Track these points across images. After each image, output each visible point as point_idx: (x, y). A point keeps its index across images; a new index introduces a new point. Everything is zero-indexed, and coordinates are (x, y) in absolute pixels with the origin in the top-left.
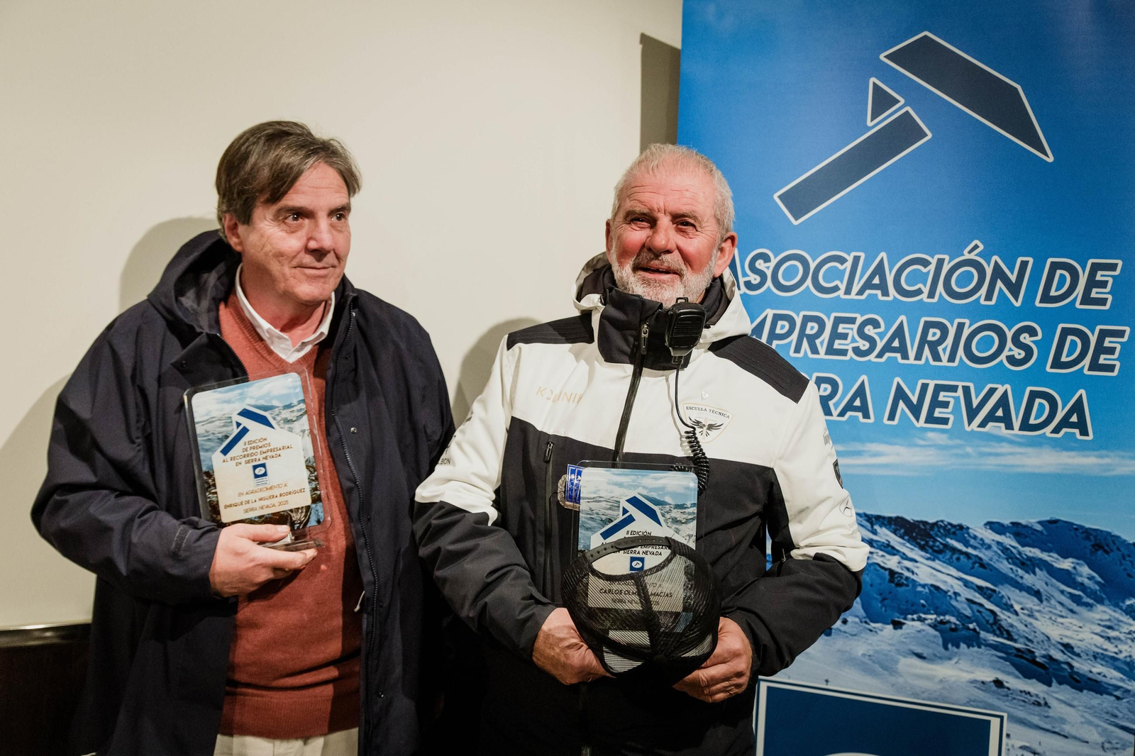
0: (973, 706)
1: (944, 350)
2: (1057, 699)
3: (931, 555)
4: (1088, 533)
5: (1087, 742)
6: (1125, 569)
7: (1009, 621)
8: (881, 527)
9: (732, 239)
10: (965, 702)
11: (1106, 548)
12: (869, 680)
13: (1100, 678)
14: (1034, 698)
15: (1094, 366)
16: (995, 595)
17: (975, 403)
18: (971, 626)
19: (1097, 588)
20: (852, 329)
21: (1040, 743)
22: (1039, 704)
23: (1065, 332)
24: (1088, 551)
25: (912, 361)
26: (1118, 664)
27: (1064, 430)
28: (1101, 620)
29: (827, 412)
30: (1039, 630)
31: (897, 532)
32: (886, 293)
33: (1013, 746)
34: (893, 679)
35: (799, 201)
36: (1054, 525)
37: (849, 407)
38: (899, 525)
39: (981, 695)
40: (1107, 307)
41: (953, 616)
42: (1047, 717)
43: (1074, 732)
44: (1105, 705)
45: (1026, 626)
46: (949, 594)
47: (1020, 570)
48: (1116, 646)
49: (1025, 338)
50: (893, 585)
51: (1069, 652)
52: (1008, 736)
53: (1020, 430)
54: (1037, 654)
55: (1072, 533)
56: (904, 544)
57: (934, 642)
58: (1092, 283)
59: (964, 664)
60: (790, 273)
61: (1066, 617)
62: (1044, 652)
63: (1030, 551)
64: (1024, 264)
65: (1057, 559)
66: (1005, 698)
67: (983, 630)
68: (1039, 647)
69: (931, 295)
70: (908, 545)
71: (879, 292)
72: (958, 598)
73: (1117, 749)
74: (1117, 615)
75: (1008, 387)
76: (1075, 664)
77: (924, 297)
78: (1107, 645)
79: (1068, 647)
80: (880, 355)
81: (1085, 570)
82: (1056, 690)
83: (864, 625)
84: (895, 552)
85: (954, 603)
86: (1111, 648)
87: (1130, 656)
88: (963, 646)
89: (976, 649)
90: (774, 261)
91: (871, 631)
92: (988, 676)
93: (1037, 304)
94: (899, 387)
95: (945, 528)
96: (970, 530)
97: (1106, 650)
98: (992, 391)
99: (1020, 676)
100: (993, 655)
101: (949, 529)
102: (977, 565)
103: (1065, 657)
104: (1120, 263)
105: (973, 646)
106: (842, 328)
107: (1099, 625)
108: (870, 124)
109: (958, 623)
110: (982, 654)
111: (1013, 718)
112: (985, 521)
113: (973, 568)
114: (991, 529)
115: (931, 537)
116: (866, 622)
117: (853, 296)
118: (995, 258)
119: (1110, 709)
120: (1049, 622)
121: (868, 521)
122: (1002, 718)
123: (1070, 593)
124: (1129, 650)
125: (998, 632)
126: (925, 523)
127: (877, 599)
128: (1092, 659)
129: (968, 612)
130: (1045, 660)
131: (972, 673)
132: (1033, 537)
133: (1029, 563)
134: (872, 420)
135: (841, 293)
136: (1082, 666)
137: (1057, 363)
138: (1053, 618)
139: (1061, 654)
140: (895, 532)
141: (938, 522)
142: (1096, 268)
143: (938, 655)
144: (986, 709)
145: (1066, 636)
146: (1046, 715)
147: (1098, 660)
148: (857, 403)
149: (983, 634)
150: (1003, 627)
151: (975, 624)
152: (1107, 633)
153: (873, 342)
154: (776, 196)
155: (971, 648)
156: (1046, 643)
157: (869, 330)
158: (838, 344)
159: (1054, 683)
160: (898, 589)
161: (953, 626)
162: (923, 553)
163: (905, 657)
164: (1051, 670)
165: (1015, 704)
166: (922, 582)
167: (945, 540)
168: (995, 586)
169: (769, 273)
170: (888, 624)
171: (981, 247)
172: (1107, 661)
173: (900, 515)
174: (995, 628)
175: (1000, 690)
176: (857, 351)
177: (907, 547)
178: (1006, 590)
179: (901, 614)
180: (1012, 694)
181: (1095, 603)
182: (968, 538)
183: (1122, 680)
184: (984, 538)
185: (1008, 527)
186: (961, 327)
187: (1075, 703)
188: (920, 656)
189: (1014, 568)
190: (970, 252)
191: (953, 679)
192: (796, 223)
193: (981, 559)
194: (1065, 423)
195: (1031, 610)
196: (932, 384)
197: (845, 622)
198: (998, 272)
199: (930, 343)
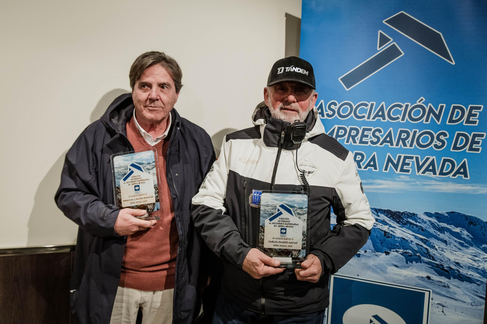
0: (418, 287)
1: (408, 142)
2: (453, 284)
3: (401, 225)
4: (467, 217)
5: (465, 302)
6: (482, 233)
7: (433, 252)
8: (381, 214)
9: (316, 95)
10: (415, 285)
11: (474, 224)
12: (375, 275)
13: (471, 276)
14: (443, 284)
15: (471, 149)
16: (427, 242)
17: (421, 163)
18: (418, 254)
19: (470, 240)
20: (370, 133)
21: (445, 302)
22: (445, 287)
23: (459, 135)
24: (467, 225)
25: (394, 146)
26: (478, 271)
27: (458, 175)
28: (472, 253)
29: (360, 167)
30: (446, 257)
31: (388, 216)
32: (384, 119)
33: (434, 303)
34: (385, 275)
35: (349, 81)
36: (453, 214)
37: (368, 165)
38: (388, 213)
39: (421, 282)
40: (477, 124)
41: (410, 250)
42: (448, 292)
43: (460, 298)
44: (473, 287)
45: (440, 255)
46: (409, 241)
47: (438, 232)
48: (478, 264)
49: (442, 137)
50: (386, 237)
51: (458, 266)
52: (432, 299)
53: (439, 175)
54: (444, 266)
55: (460, 217)
56: (390, 221)
57: (402, 261)
58: (470, 115)
59: (414, 270)
60: (345, 110)
61: (457, 252)
62: (447, 266)
63: (443, 225)
64: (442, 107)
65: (454, 228)
66: (431, 284)
67: (422, 256)
68: (446, 263)
69: (403, 119)
70: (392, 221)
71: (381, 118)
72: (412, 243)
73: (478, 305)
74: (478, 251)
75: (434, 157)
76: (461, 271)
77: (400, 120)
78: (474, 263)
79: (458, 264)
80: (381, 144)
81: (465, 232)
82: (452, 281)
83: (374, 253)
84: (387, 224)
85: (410, 245)
86: (476, 265)
87: (484, 268)
88: (414, 262)
89: (419, 263)
90: (338, 106)
91: (376, 255)
92: (424, 274)
93: (447, 123)
94: (389, 157)
95: (407, 214)
96: (418, 216)
97: (474, 265)
98: (428, 159)
99: (438, 275)
100: (426, 266)
101: (409, 215)
102: (420, 230)
103: (456, 267)
104: (482, 106)
105: (418, 263)
106: (366, 133)
107: (471, 255)
108: (378, 49)
109: (412, 253)
110: (422, 266)
111: (434, 292)
112: (424, 212)
113: (419, 231)
114: (426, 215)
115: (401, 218)
116: (374, 252)
117: (371, 120)
118: (430, 104)
119: (475, 289)
120: (450, 253)
121: (375, 211)
122: (430, 292)
123: (459, 242)
124: (483, 265)
125: (429, 257)
126: (399, 212)
127: (378, 242)
128: (468, 269)
129: (416, 249)
130: (448, 269)
131: (418, 273)
132: (444, 219)
133: (442, 229)
134: (378, 170)
135: (366, 119)
136: (463, 271)
137: (455, 148)
138: (452, 252)
139: (455, 266)
140: (387, 216)
141: (404, 212)
142: (472, 108)
143: (404, 266)
144: (423, 288)
145: (457, 259)
146: (448, 291)
147: (470, 269)
148: (372, 163)
149: (422, 258)
150: (431, 255)
151: (419, 254)
152: (474, 258)
153: (378, 139)
154: (339, 79)
155: (417, 263)
156: (448, 262)
157: (377, 134)
158: (364, 139)
159: (452, 278)
160: (388, 239)
161: (410, 254)
162: (398, 225)
163: (390, 266)
164: (450, 273)
165: (435, 286)
166: (398, 236)
167: (407, 219)
168: (428, 238)
169: (336, 110)
170: (384, 253)
171: (424, 100)
172: (474, 270)
173: (389, 209)
174: (427, 255)
175: (429, 281)
176: (372, 142)
177: (392, 222)
178: (432, 240)
179: (389, 249)
180: (434, 282)
181: (469, 246)
182: (417, 219)
183: (480, 277)
184: (423, 219)
185: (434, 214)
186: (415, 132)
187: (460, 286)
188: (396, 266)
189: (436, 231)
190: (419, 102)
191: (410, 276)
192: (347, 90)
193: (422, 227)
194: (458, 172)
195: (443, 248)
196: (403, 156)
197: (366, 252)
198: (431, 110)
199: (402, 139)
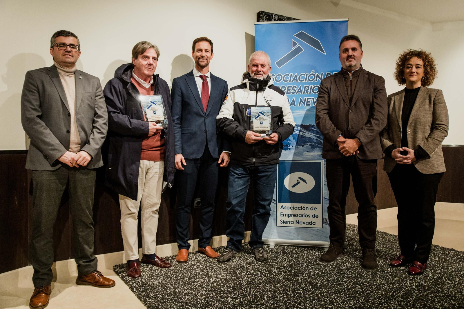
0: (317, 160)
1: (309, 91)
8: (299, 127)
9: (271, 68)
12: (298, 157)
18: (317, 144)
20: (291, 88)
25: (303, 94)
31: (302, 127)
32: (297, 81)
34: (303, 157)
35: (280, 64)
39: (319, 157)
41: (313, 142)
46: (312, 138)
57: (310, 148)
59: (316, 152)
60: (279, 78)
64: (322, 74)
69: (306, 81)
72: (314, 139)
77: (304, 81)
80: (297, 93)
84: (302, 131)
88: (315, 148)
90: (275, 76)
91: (298, 147)
94: (301, 99)
95: (310, 125)
106: (289, 88)
108: (292, 48)
115: (308, 128)
118: (317, 73)
126: (307, 125)
129: (316, 142)
134: (296, 106)
135: (289, 81)
143: (311, 151)
144: (320, 160)
148: (293, 103)
149: (319, 145)
153: (295, 91)
155: (317, 148)
157: (294, 88)
161: (313, 145)
162: (307, 131)
163: (305, 152)
166: (307, 137)
167: (311, 128)
170: (301, 146)
171: (314, 71)
173: (302, 124)
176: (292, 93)
177: (304, 130)
179: (304, 143)
186: (311, 86)
188: (307, 151)
190: (312, 72)
191: (314, 155)
192: (279, 68)
196: (307, 98)
197: (293, 146)
198: (318, 76)
199: (306, 90)
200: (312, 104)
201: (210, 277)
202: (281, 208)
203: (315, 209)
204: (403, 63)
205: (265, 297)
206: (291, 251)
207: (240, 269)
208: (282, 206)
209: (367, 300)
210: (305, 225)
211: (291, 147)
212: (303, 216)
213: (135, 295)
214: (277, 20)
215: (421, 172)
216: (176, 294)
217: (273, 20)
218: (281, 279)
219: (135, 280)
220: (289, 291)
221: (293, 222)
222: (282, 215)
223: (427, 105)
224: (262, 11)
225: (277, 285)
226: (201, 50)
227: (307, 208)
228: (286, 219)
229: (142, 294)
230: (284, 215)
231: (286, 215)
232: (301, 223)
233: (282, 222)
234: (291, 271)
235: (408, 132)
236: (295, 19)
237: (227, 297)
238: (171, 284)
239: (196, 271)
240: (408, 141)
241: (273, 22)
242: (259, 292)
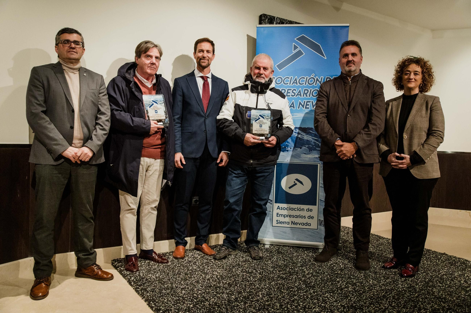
1: (308, 94)
3: (307, 134)
8: (297, 129)
9: (273, 71)
10: (314, 162)
12: (296, 159)
25: (302, 97)
31: (300, 130)
32: (297, 84)
34: (300, 159)
35: (280, 66)
39: (316, 160)
41: (311, 145)
46: (310, 141)
50: (300, 140)
57: (307, 151)
59: (313, 154)
60: (279, 81)
64: (322, 78)
69: (305, 84)
77: (304, 84)
80: (296, 96)
84: (300, 134)
85: (311, 143)
88: (313, 151)
90: (276, 79)
91: (296, 149)
92: (317, 156)
94: (300, 102)
95: (309, 129)
102: (315, 135)
105: (315, 151)
106: (289, 91)
108: (293, 52)
113: (313, 135)
115: (306, 130)
118: (317, 77)
122: (320, 164)
126: (305, 128)
127: (296, 143)
129: (314, 144)
134: (295, 108)
135: (289, 84)
143: (308, 153)
144: (317, 162)
148: (292, 105)
149: (316, 148)
151: (315, 146)
153: (295, 94)
154: (276, 66)
157: (294, 91)
161: (311, 147)
162: (305, 134)
163: (302, 154)
166: (305, 139)
167: (309, 131)
170: (299, 148)
171: (314, 75)
176: (292, 95)
177: (303, 133)
179: (302, 146)
186: (311, 90)
188: (305, 154)
190: (312, 76)
191: (311, 157)
192: (280, 71)
196: (306, 101)
197: (291, 148)
198: (317, 80)
199: (305, 93)
200: (311, 107)
201: (206, 274)
202: (278, 208)
203: (311, 210)
204: (401, 69)
205: (260, 294)
206: (286, 251)
207: (235, 266)
208: (279, 206)
209: (359, 299)
210: (301, 226)
211: (289, 149)
212: (299, 216)
213: (132, 288)
214: (279, 24)
215: (416, 177)
216: (173, 289)
217: (275, 23)
218: (276, 277)
219: (133, 275)
220: (284, 289)
221: (289, 222)
222: (278, 216)
223: (424, 112)
224: (264, 14)
225: (271, 283)
226: (202, 51)
227: (303, 210)
228: (281, 219)
229: (140, 287)
230: (281, 215)
231: (282, 216)
232: (296, 224)
233: (278, 222)
234: (286, 270)
235: (404, 137)
236: (296, 23)
237: (223, 293)
238: (168, 279)
239: (193, 267)
240: (404, 146)
241: (275, 25)
242: (254, 289)
